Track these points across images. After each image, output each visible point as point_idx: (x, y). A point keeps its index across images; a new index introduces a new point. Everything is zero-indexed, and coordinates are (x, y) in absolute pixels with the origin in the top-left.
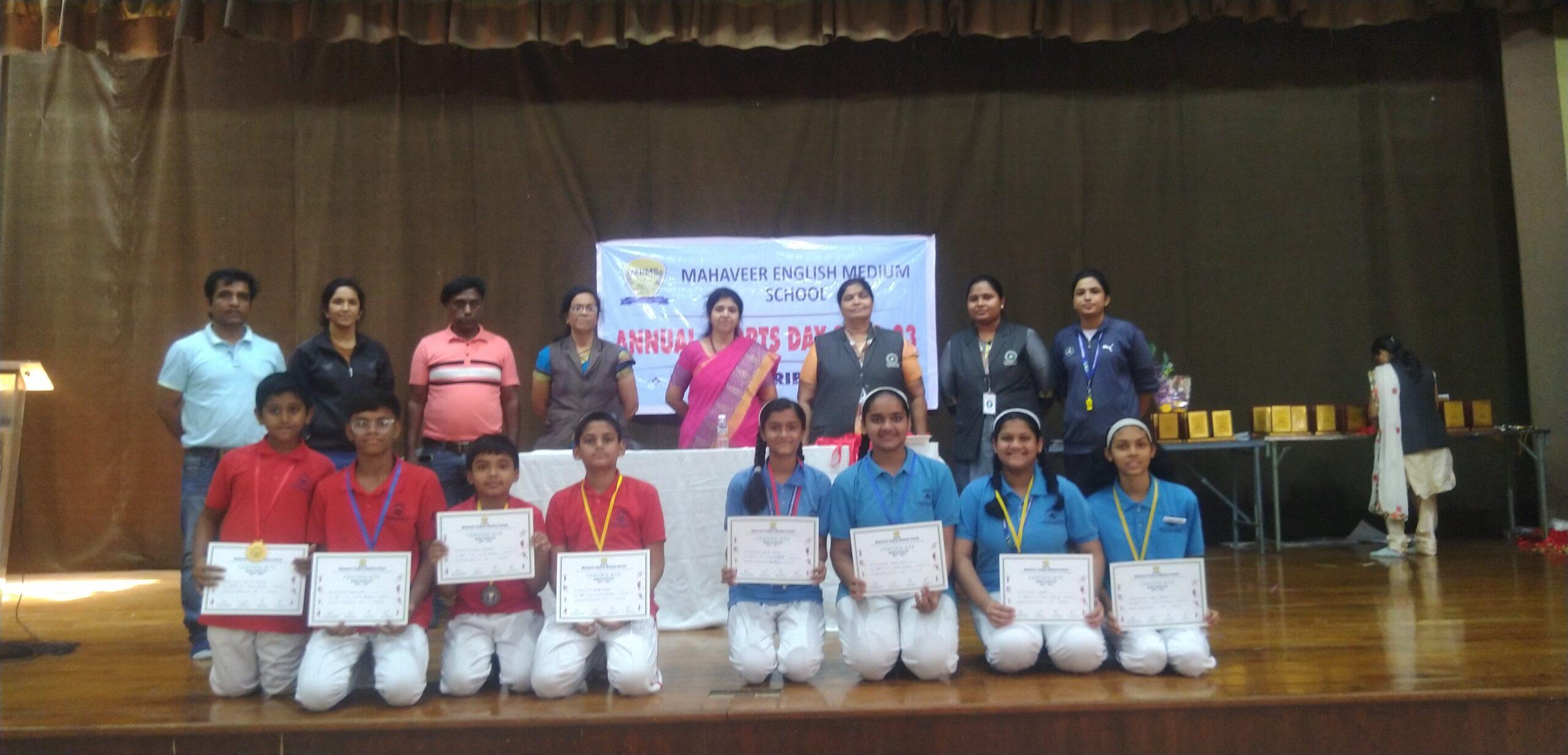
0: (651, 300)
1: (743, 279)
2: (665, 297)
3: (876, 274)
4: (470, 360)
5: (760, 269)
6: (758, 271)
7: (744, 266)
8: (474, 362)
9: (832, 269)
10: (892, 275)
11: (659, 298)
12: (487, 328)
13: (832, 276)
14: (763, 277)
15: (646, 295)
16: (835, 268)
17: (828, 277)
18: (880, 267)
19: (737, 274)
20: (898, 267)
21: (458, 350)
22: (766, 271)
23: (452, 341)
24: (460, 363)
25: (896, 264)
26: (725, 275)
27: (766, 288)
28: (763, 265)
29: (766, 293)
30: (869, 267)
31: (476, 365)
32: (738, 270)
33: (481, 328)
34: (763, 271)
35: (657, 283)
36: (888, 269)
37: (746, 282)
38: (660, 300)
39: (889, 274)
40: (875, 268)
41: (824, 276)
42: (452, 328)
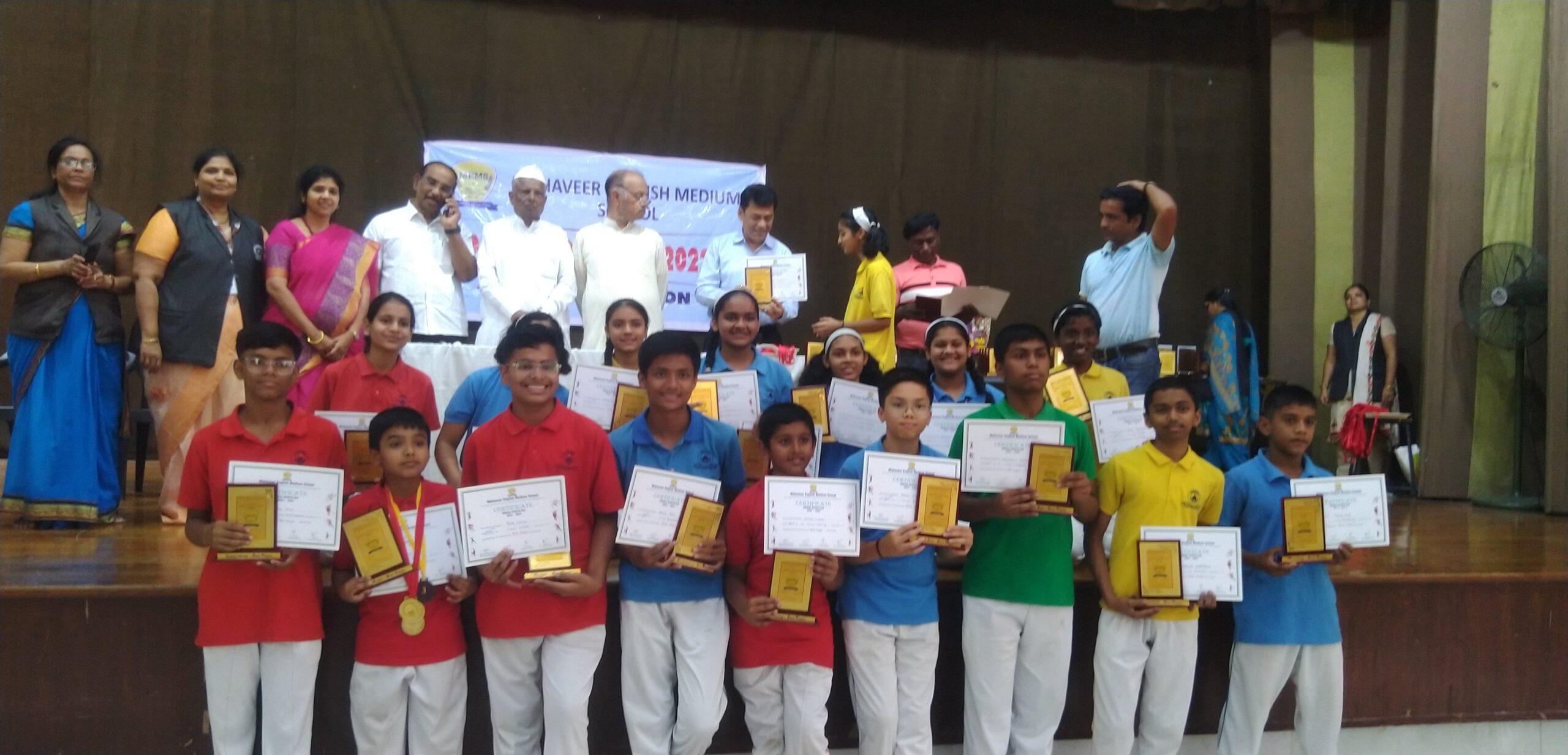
0: (480, 205)
1: (575, 192)
2: (494, 203)
3: (707, 199)
4: (935, 282)
5: (594, 184)
6: (591, 185)
7: (577, 179)
8: (938, 283)
9: (665, 190)
10: (723, 201)
11: (488, 203)
12: (942, 258)
13: (665, 197)
14: (596, 192)
15: (474, 199)
16: (668, 189)
17: (661, 197)
18: (712, 192)
19: (569, 187)
20: (729, 193)
21: (924, 274)
22: (599, 186)
23: (917, 268)
24: (928, 284)
25: (727, 191)
26: (557, 185)
27: (599, 204)
28: (595, 180)
29: (598, 208)
30: (701, 192)
31: (940, 285)
32: (571, 182)
33: (938, 258)
34: (596, 186)
35: (487, 188)
36: (720, 195)
37: (578, 195)
38: (489, 206)
39: (720, 199)
40: (707, 194)
41: (657, 196)
42: (914, 257)
